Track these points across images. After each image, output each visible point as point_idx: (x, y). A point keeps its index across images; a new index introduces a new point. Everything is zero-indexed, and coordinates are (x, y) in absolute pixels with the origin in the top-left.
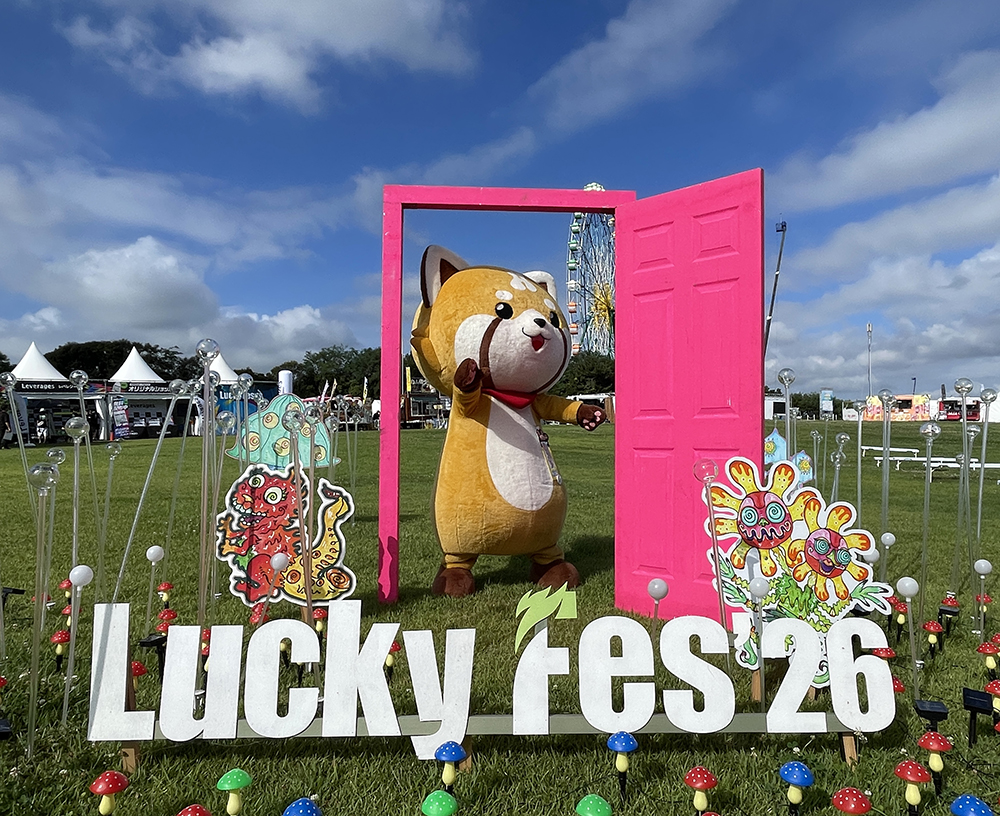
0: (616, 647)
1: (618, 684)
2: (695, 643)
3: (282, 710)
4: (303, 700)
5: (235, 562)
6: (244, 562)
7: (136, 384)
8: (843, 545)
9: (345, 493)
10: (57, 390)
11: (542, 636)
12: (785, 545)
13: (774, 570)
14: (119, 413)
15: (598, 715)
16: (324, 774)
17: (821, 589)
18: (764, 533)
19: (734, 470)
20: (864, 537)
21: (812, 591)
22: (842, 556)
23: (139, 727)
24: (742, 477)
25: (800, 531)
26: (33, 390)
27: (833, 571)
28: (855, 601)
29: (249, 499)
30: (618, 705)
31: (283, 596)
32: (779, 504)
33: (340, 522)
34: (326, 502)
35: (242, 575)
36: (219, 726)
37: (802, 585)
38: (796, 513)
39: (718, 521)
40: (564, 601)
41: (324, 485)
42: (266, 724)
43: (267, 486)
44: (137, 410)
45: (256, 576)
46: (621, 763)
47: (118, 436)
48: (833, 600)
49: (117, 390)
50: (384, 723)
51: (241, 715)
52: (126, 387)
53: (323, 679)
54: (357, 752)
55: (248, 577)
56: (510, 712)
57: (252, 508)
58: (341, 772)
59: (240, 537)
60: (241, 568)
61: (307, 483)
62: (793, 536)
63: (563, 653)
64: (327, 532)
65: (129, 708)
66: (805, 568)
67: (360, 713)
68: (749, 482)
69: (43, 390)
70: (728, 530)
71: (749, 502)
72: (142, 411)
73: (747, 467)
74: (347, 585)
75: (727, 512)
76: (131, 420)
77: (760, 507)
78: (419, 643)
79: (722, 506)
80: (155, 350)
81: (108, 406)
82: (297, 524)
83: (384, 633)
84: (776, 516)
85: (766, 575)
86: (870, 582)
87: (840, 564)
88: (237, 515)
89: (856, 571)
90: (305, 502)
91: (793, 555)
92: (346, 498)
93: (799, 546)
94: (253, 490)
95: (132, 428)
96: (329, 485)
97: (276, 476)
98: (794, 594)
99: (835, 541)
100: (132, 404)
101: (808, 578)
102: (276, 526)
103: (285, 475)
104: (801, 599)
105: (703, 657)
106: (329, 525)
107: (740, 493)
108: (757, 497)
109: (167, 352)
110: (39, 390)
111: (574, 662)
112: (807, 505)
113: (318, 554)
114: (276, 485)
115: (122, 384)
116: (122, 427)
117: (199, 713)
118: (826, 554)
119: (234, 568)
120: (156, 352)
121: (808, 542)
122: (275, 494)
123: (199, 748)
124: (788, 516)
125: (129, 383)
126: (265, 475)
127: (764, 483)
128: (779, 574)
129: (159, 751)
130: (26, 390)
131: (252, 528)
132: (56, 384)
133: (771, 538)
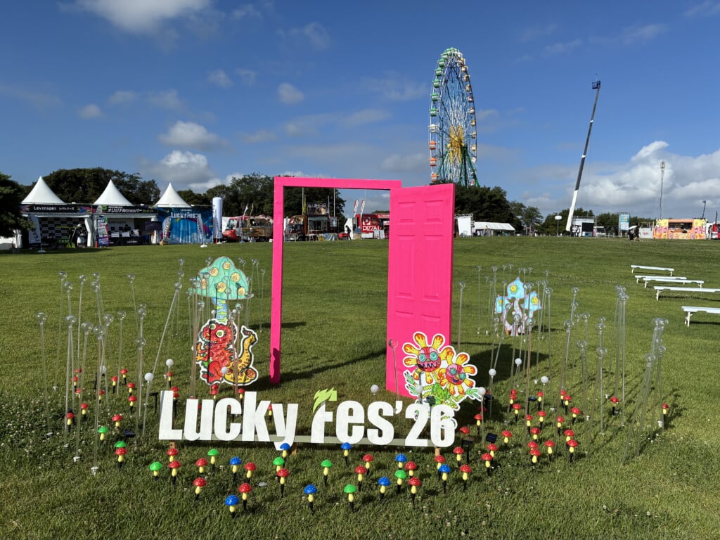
0: (351, 412)
1: (350, 426)
2: (381, 412)
3: (228, 431)
4: (235, 427)
5: (202, 364)
6: (206, 364)
7: (113, 207)
8: (463, 371)
9: (254, 333)
10: (57, 211)
11: (323, 407)
12: (437, 370)
13: (432, 381)
14: (101, 227)
15: (342, 437)
16: (243, 454)
17: (452, 390)
18: (428, 365)
19: (417, 338)
20: (472, 368)
21: (448, 390)
22: (462, 376)
23: (177, 435)
24: (420, 341)
25: (444, 365)
26: (41, 211)
27: (458, 382)
28: (467, 395)
29: (208, 335)
30: (350, 433)
31: (224, 381)
32: (436, 353)
33: (251, 346)
34: (245, 337)
35: (206, 370)
36: (205, 436)
37: (443, 388)
38: (443, 357)
39: (408, 359)
40: (333, 395)
41: (244, 329)
42: (222, 436)
43: (217, 329)
44: (113, 225)
45: (212, 371)
46: (346, 453)
47: (101, 245)
48: (457, 394)
49: (100, 210)
50: (264, 437)
51: (213, 432)
52: (107, 209)
53: (242, 420)
54: (255, 447)
55: (208, 372)
56: (310, 434)
57: (210, 339)
58: (249, 454)
59: (204, 353)
60: (205, 367)
61: (236, 328)
62: (441, 367)
63: (331, 414)
64: (245, 351)
65: (173, 428)
66: (445, 381)
67: (256, 433)
68: (423, 343)
69: (49, 211)
70: (413, 363)
71: (422, 351)
72: (117, 226)
73: (422, 336)
74: (254, 376)
75: (413, 354)
76: (109, 233)
77: (427, 354)
78: (278, 409)
79: (410, 353)
80: (122, 175)
81: (93, 221)
82: (231, 347)
83: (265, 404)
84: (433, 357)
85: (428, 383)
86: (474, 387)
87: (461, 379)
88: (203, 343)
89: (468, 383)
90: (235, 337)
91: (440, 375)
92: (254, 335)
93: (443, 371)
94: (210, 331)
95: (111, 239)
96: (247, 329)
97: (221, 324)
98: (440, 391)
99: (459, 369)
100: (110, 221)
101: (446, 384)
102: (222, 348)
103: (225, 324)
104: (443, 393)
105: (383, 417)
106: (246, 347)
107: (418, 347)
108: (426, 350)
109: (132, 177)
110: (46, 211)
111: (335, 417)
112: (448, 353)
113: (240, 361)
114: (221, 329)
115: (103, 207)
116: (103, 237)
117: (198, 430)
118: (455, 375)
119: (202, 367)
120: (123, 177)
121: (447, 370)
122: (221, 333)
123: (198, 443)
124: (439, 358)
125: (108, 206)
126: (217, 324)
127: (430, 343)
128: (434, 383)
129: (184, 444)
130: (37, 211)
131: (209, 349)
132: (57, 206)
133: (431, 367)
